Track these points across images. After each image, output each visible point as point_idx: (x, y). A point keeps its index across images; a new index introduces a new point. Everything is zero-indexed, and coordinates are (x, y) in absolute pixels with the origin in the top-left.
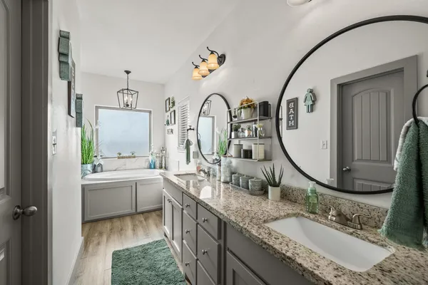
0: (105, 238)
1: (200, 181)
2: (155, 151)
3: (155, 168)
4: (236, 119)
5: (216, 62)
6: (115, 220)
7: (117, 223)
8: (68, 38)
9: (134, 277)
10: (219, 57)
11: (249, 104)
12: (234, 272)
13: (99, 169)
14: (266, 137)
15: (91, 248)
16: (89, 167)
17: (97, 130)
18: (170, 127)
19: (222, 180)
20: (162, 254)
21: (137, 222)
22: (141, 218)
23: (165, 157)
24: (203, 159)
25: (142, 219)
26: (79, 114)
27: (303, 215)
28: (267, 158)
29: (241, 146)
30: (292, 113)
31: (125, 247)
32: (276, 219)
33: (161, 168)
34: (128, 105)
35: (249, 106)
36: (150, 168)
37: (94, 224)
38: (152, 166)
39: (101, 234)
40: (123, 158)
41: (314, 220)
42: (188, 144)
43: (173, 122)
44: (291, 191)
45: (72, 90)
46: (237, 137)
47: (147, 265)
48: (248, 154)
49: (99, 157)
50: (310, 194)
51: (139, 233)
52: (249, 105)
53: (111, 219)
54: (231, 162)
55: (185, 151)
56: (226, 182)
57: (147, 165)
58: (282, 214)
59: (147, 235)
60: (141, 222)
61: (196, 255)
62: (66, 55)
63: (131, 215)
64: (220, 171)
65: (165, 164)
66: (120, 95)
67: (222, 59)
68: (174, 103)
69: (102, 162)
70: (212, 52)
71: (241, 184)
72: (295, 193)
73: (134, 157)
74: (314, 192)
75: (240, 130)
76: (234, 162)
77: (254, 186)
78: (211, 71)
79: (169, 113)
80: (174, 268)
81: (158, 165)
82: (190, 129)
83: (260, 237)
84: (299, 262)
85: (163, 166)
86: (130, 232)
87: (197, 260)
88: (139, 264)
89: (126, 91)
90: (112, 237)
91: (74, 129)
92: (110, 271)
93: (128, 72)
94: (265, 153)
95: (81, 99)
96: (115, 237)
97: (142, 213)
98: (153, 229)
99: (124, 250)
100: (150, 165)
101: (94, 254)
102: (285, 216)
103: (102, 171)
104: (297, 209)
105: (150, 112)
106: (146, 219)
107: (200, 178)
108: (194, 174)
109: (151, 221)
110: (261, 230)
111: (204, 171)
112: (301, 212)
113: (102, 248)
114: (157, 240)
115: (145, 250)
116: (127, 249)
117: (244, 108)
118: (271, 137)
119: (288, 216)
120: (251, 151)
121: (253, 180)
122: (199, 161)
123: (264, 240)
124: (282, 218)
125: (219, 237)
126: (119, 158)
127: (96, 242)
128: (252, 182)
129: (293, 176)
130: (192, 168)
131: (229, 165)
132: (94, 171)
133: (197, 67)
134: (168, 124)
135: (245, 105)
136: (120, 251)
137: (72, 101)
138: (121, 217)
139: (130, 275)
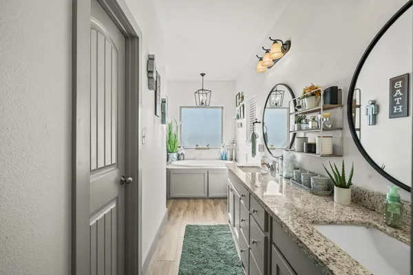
0: (182, 212)
1: (263, 174)
2: (226, 144)
3: (226, 159)
4: (301, 110)
5: (280, 50)
6: (191, 201)
7: (192, 203)
8: (153, 59)
9: (199, 249)
10: (283, 45)
11: (313, 91)
12: (277, 266)
13: (182, 157)
14: (334, 128)
15: (172, 218)
16: (175, 155)
17: (181, 125)
18: (240, 121)
19: (284, 175)
20: (224, 238)
21: (208, 206)
22: (212, 202)
23: (236, 150)
24: (268, 153)
25: (212, 204)
26: (163, 114)
27: (376, 227)
28: (336, 153)
29: (305, 139)
30: (398, 96)
31: (196, 224)
32: (332, 223)
33: (232, 159)
34: (203, 103)
35: (313, 95)
36: (222, 159)
37: (176, 201)
38: (224, 158)
39: (180, 209)
40: (200, 149)
41: (391, 235)
42: (254, 137)
43: (242, 116)
44: (366, 195)
45: (158, 97)
46: (300, 129)
47: (210, 242)
48: (311, 148)
49: (182, 148)
50: (389, 202)
51: (208, 215)
52: (314, 93)
53: (188, 199)
54: (295, 157)
55: (251, 144)
56: (288, 178)
57: (219, 156)
58: (343, 219)
59: (214, 218)
60: (211, 206)
61: (249, 244)
62: (152, 72)
63: (204, 199)
64: (282, 165)
65: (236, 157)
66: (197, 95)
67: (286, 46)
68: (243, 97)
69: (183, 151)
70: (275, 42)
71: (302, 180)
72: (372, 198)
73: (208, 149)
74: (396, 199)
75: (304, 121)
76: (299, 157)
77: (317, 184)
78: (275, 61)
79: (238, 108)
80: (232, 252)
81: (228, 157)
82: (256, 122)
83: (297, 234)
84: (331, 269)
85: (234, 158)
86: (201, 212)
87: (250, 249)
88: (204, 240)
89: (201, 92)
90: (187, 213)
91: (160, 125)
92: (183, 240)
93: (203, 75)
94: (334, 147)
95: (165, 102)
96: (189, 214)
97: (213, 198)
98: (220, 214)
99: (194, 226)
100: (222, 157)
101: (173, 224)
102: (346, 222)
103: (184, 159)
104: (369, 218)
105: (222, 108)
106: (215, 204)
107: (263, 172)
108: (258, 167)
109: (219, 207)
110: (302, 229)
111: (268, 165)
112: (375, 223)
113: (179, 220)
114: (221, 224)
115: (210, 230)
116: (197, 226)
117: (307, 96)
118: (341, 129)
119: (351, 223)
120: (315, 145)
121: (315, 177)
122: (263, 154)
123: (300, 238)
124: (342, 224)
125: (266, 230)
126: (196, 149)
127: (175, 215)
128: (314, 179)
129: (370, 177)
130: (257, 161)
131: (293, 160)
132: (179, 159)
133: (261, 59)
134: (238, 118)
135: (308, 93)
136: (191, 226)
137: (158, 105)
138: (195, 199)
139: (196, 246)
